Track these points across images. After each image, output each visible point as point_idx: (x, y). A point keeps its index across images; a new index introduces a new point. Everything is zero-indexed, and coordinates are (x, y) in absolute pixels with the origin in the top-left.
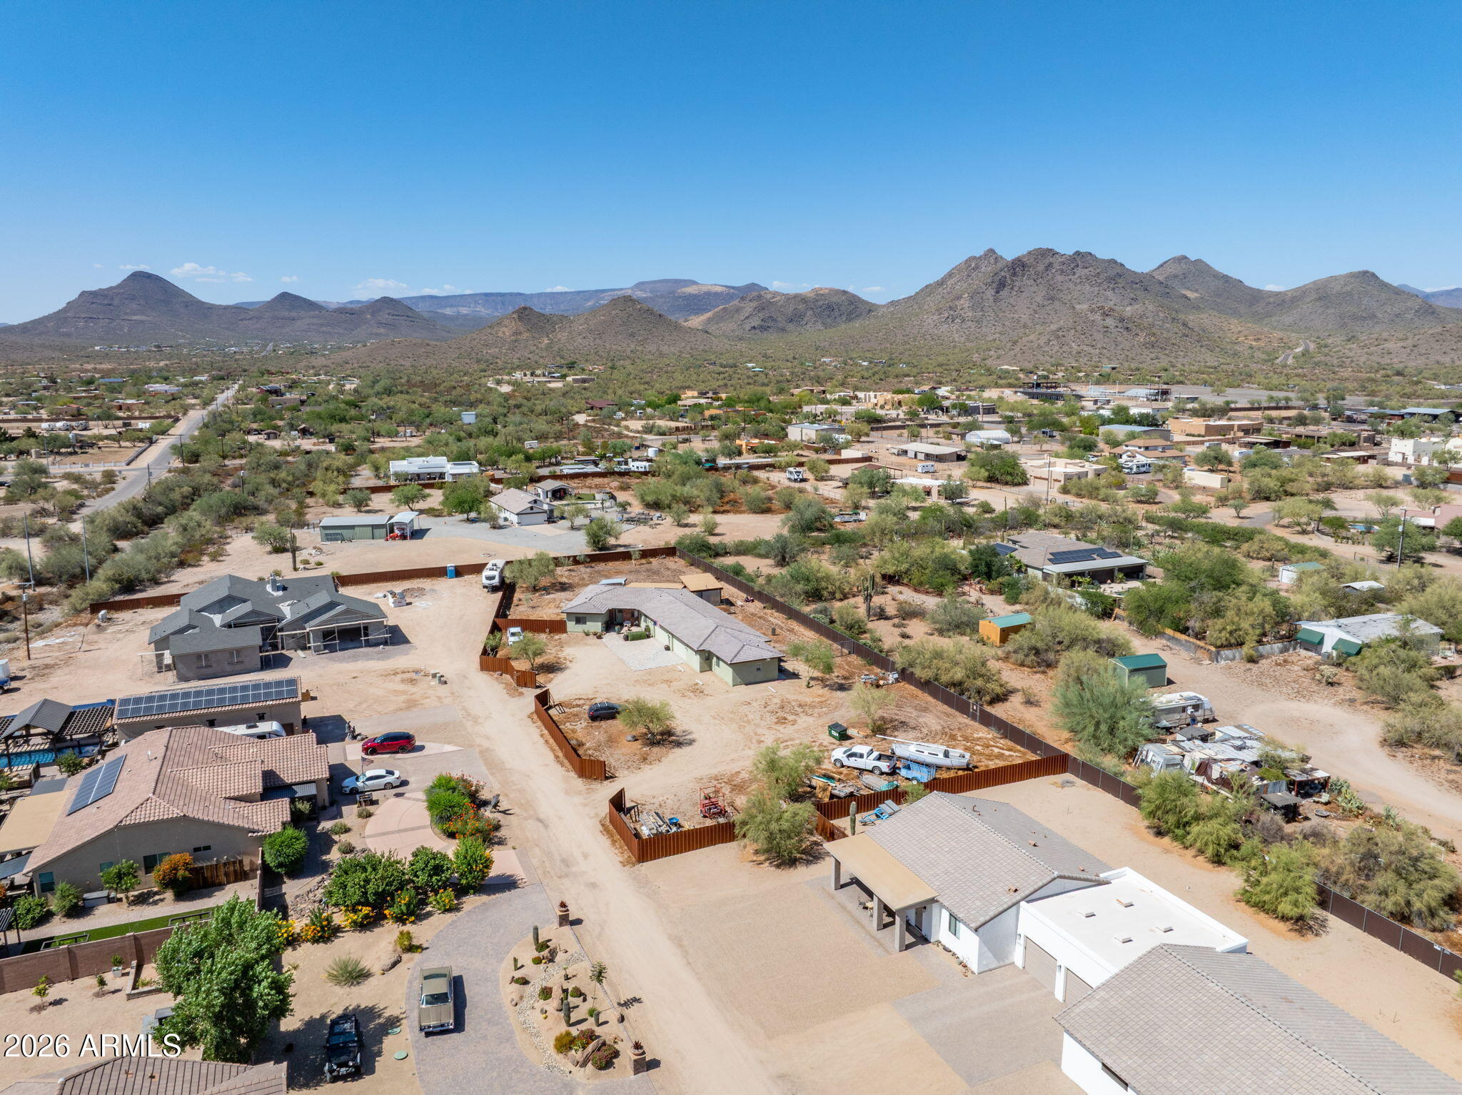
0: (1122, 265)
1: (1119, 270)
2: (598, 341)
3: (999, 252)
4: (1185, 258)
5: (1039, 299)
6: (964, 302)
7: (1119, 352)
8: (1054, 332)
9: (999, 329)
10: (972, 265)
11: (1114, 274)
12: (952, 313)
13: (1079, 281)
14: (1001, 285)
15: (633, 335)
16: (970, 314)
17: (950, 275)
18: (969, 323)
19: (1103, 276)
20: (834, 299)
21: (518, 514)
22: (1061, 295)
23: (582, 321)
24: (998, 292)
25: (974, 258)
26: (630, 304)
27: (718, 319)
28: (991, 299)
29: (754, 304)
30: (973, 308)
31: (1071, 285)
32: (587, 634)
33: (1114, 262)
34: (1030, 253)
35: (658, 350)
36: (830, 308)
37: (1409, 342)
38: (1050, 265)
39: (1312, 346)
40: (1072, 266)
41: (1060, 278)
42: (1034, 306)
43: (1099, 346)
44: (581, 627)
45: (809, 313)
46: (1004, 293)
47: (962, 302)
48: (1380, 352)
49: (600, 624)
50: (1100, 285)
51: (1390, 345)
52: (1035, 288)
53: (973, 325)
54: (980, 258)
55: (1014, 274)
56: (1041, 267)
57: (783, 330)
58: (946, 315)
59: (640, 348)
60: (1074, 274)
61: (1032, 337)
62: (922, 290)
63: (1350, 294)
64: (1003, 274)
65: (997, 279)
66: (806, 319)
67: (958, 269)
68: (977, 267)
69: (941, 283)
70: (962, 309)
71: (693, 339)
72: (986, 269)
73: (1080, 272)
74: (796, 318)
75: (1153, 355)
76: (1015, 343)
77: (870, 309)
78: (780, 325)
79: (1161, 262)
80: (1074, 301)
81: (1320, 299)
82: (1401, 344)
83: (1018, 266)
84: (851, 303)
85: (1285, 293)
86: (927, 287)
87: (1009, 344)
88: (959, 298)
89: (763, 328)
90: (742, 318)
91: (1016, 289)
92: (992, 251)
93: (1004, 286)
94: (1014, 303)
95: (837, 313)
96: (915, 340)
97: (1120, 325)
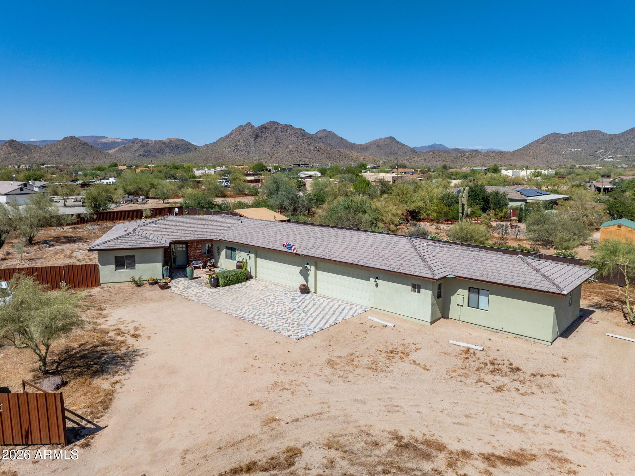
0: (304, 131)
1: (302, 132)
2: (57, 158)
3: (253, 124)
4: (326, 130)
5: (273, 143)
6: (241, 143)
7: (317, 160)
8: (288, 152)
9: (258, 155)
10: (241, 129)
11: (301, 133)
12: (236, 147)
13: (289, 135)
14: (257, 136)
15: (77, 155)
16: (244, 148)
17: (232, 133)
18: (244, 152)
19: (299, 133)
20: (178, 143)
21: (6, 195)
22: (282, 141)
23: (47, 148)
24: (255, 139)
25: (242, 126)
26: (74, 140)
27: (121, 151)
28: (253, 142)
29: (140, 144)
30: (245, 145)
31: (286, 137)
32: (139, 284)
33: (300, 129)
34: (267, 123)
35: (92, 162)
36: (177, 147)
37: (422, 158)
38: (276, 128)
39: (385, 160)
40: (286, 129)
41: (281, 134)
42: (271, 145)
43: (308, 158)
44: (125, 274)
45: (167, 149)
46: (258, 139)
47: (240, 143)
48: (413, 161)
49: (159, 265)
50: (298, 137)
51: (416, 159)
52: (271, 138)
53: (246, 153)
54: (245, 125)
55: (262, 132)
56: (273, 129)
57: (155, 156)
58: (234, 149)
59: (82, 161)
60: (287, 132)
61: (279, 154)
62: (219, 140)
63: (387, 145)
64: (257, 131)
65: (254, 133)
66: (166, 151)
67: (235, 130)
68: (243, 130)
69: (228, 136)
70: (241, 146)
71: (110, 158)
72: (248, 131)
73: (289, 132)
74: (161, 151)
75: (331, 162)
76: (272, 156)
77: (196, 148)
78: (153, 154)
79: (317, 131)
80: (288, 144)
81: (378, 146)
82: (420, 159)
83: (263, 128)
84: (186, 145)
85: (364, 145)
86: (221, 138)
87: (269, 157)
88: (239, 141)
89: (145, 156)
90: (134, 151)
91: (263, 138)
92: (249, 123)
93: (258, 137)
94: (263, 144)
95: (180, 149)
96: (221, 159)
97: (315, 149)
